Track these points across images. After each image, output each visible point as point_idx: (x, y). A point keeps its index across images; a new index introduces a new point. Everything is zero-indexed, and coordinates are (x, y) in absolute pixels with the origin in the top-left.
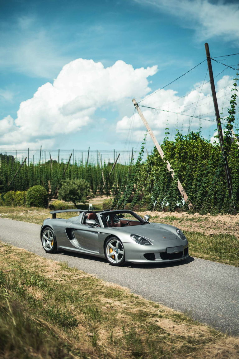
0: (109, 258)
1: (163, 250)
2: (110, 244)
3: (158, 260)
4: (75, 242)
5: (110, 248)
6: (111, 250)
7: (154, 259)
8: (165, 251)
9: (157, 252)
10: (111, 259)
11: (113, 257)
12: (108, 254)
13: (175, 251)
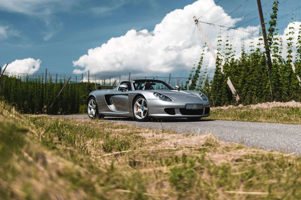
0: (136, 115)
1: (182, 106)
2: (137, 103)
3: (178, 115)
4: (112, 107)
5: (137, 106)
6: (138, 108)
7: (174, 114)
8: (184, 107)
9: (177, 107)
10: (138, 116)
11: (139, 114)
12: (135, 112)
13: (195, 107)
